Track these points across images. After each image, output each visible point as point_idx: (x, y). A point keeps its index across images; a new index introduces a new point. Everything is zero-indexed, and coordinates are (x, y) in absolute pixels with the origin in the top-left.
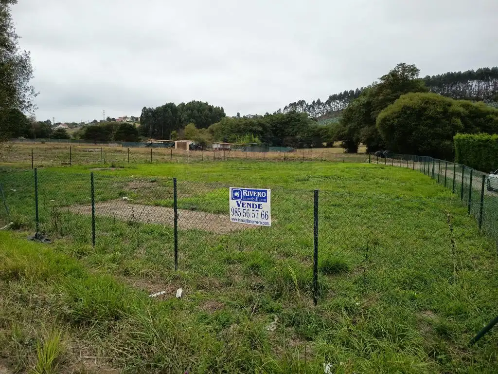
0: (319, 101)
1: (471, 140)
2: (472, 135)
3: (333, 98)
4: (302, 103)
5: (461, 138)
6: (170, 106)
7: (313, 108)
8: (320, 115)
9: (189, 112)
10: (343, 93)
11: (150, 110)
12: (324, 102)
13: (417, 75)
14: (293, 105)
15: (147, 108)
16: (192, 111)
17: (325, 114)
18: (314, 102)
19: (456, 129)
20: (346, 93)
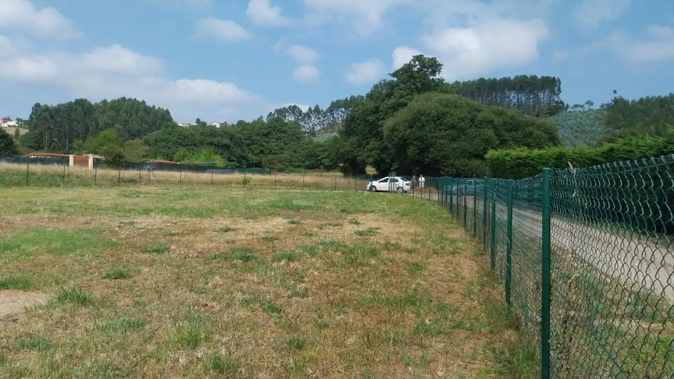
0: (317, 108)
1: (507, 158)
2: (509, 151)
3: (335, 106)
4: (294, 109)
5: (495, 157)
6: (81, 103)
7: (309, 117)
8: (319, 128)
9: (112, 113)
10: (348, 99)
11: (47, 109)
12: (325, 110)
13: (439, 72)
14: (281, 112)
15: (42, 104)
16: (118, 112)
17: (325, 126)
18: (310, 109)
19: (488, 144)
20: (352, 98)
